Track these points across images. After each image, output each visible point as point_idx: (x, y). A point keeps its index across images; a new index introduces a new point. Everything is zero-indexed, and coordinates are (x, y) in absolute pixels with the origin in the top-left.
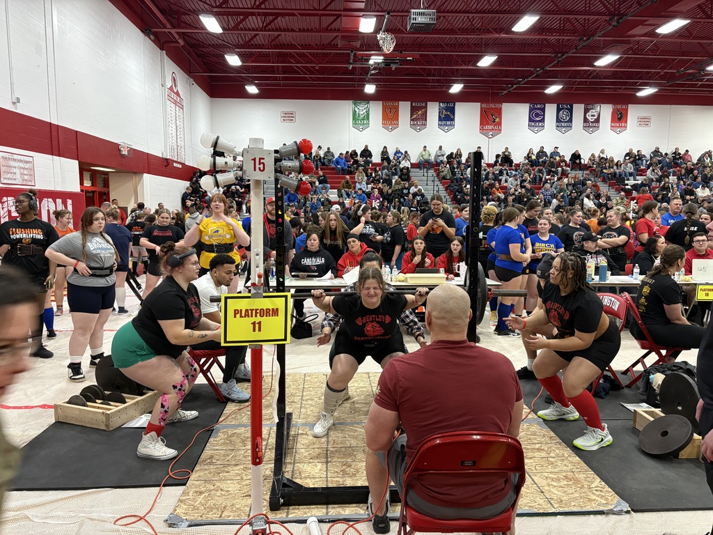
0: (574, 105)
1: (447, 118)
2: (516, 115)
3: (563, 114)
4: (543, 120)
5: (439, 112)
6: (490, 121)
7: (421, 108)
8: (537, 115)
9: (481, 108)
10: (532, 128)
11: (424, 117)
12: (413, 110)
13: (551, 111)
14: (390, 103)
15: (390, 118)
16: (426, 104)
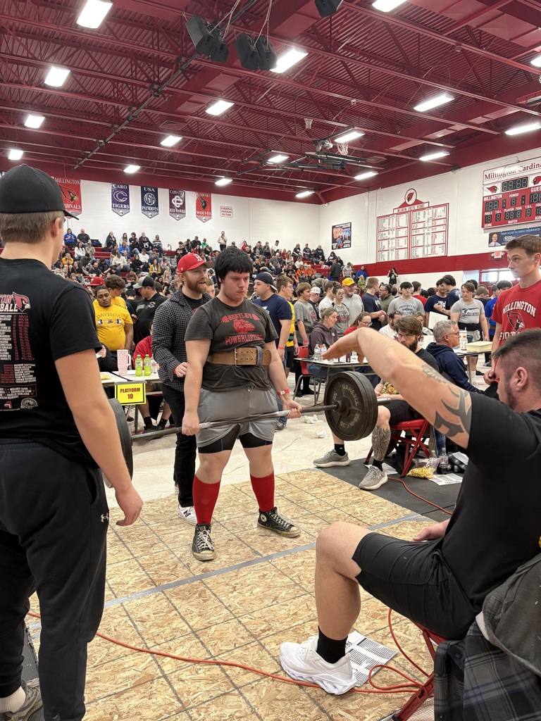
0: (159, 189)
2: (96, 194)
3: (149, 198)
4: (127, 203)
6: (68, 198)
8: (121, 196)
10: (116, 210)
13: (135, 193)
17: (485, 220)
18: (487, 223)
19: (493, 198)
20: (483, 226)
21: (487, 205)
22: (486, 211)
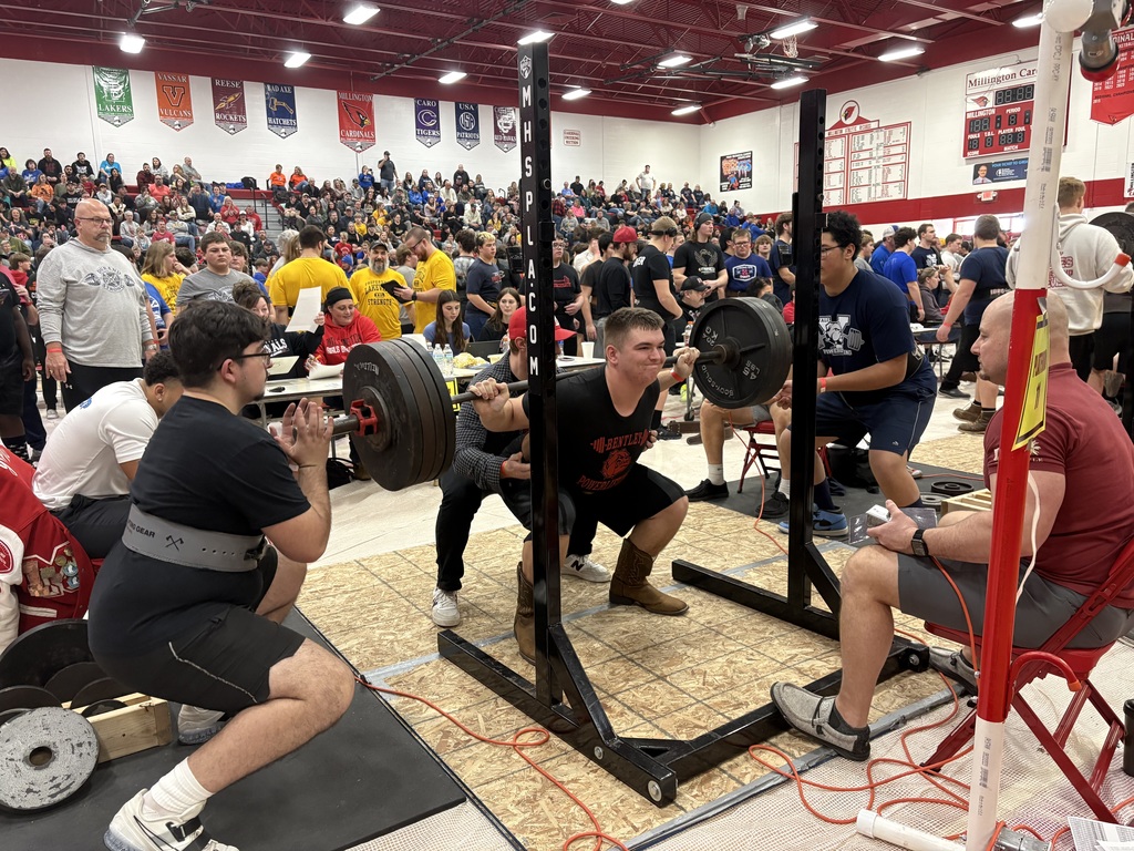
0: (479, 106)
1: (282, 112)
2: (394, 115)
3: (465, 119)
4: (437, 127)
5: (267, 102)
6: (356, 122)
7: (234, 91)
8: (428, 118)
9: (339, 101)
10: (422, 139)
11: (240, 108)
12: (218, 94)
13: (447, 112)
14: (171, 78)
15: (174, 105)
16: (241, 85)
17: (969, 146)
18: (971, 150)
19: (981, 114)
20: (965, 155)
21: (972, 125)
22: (971, 133)
